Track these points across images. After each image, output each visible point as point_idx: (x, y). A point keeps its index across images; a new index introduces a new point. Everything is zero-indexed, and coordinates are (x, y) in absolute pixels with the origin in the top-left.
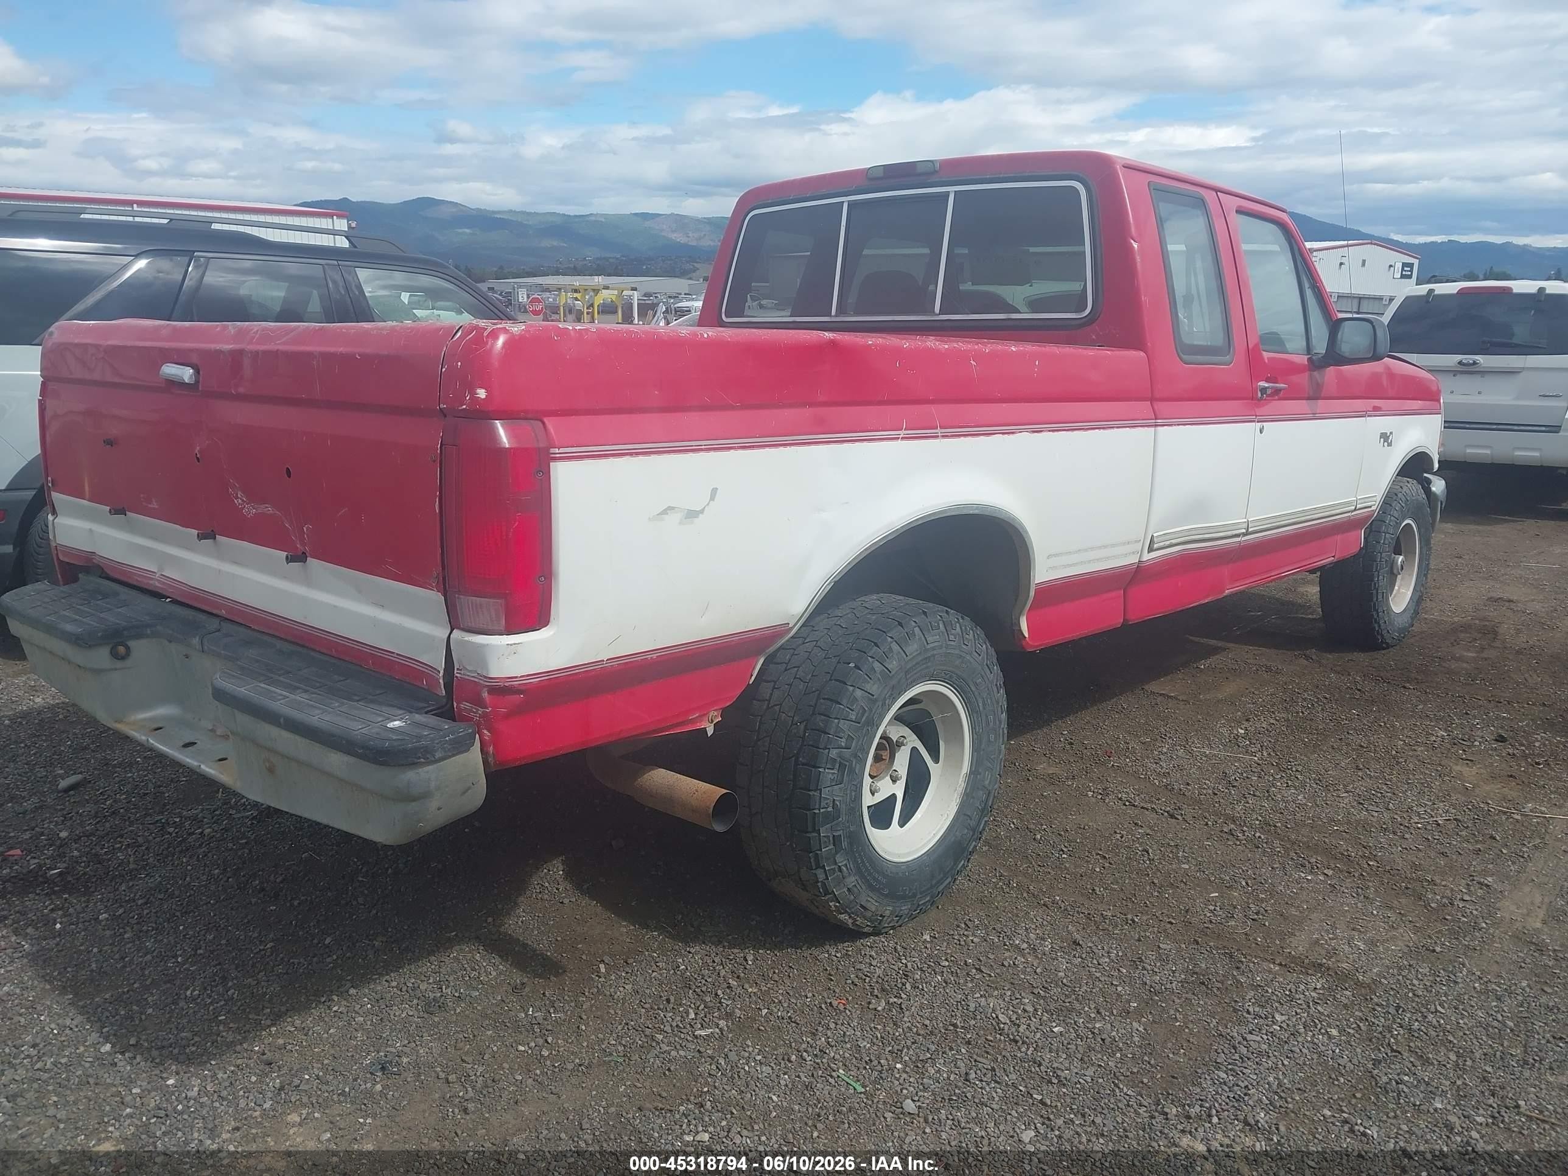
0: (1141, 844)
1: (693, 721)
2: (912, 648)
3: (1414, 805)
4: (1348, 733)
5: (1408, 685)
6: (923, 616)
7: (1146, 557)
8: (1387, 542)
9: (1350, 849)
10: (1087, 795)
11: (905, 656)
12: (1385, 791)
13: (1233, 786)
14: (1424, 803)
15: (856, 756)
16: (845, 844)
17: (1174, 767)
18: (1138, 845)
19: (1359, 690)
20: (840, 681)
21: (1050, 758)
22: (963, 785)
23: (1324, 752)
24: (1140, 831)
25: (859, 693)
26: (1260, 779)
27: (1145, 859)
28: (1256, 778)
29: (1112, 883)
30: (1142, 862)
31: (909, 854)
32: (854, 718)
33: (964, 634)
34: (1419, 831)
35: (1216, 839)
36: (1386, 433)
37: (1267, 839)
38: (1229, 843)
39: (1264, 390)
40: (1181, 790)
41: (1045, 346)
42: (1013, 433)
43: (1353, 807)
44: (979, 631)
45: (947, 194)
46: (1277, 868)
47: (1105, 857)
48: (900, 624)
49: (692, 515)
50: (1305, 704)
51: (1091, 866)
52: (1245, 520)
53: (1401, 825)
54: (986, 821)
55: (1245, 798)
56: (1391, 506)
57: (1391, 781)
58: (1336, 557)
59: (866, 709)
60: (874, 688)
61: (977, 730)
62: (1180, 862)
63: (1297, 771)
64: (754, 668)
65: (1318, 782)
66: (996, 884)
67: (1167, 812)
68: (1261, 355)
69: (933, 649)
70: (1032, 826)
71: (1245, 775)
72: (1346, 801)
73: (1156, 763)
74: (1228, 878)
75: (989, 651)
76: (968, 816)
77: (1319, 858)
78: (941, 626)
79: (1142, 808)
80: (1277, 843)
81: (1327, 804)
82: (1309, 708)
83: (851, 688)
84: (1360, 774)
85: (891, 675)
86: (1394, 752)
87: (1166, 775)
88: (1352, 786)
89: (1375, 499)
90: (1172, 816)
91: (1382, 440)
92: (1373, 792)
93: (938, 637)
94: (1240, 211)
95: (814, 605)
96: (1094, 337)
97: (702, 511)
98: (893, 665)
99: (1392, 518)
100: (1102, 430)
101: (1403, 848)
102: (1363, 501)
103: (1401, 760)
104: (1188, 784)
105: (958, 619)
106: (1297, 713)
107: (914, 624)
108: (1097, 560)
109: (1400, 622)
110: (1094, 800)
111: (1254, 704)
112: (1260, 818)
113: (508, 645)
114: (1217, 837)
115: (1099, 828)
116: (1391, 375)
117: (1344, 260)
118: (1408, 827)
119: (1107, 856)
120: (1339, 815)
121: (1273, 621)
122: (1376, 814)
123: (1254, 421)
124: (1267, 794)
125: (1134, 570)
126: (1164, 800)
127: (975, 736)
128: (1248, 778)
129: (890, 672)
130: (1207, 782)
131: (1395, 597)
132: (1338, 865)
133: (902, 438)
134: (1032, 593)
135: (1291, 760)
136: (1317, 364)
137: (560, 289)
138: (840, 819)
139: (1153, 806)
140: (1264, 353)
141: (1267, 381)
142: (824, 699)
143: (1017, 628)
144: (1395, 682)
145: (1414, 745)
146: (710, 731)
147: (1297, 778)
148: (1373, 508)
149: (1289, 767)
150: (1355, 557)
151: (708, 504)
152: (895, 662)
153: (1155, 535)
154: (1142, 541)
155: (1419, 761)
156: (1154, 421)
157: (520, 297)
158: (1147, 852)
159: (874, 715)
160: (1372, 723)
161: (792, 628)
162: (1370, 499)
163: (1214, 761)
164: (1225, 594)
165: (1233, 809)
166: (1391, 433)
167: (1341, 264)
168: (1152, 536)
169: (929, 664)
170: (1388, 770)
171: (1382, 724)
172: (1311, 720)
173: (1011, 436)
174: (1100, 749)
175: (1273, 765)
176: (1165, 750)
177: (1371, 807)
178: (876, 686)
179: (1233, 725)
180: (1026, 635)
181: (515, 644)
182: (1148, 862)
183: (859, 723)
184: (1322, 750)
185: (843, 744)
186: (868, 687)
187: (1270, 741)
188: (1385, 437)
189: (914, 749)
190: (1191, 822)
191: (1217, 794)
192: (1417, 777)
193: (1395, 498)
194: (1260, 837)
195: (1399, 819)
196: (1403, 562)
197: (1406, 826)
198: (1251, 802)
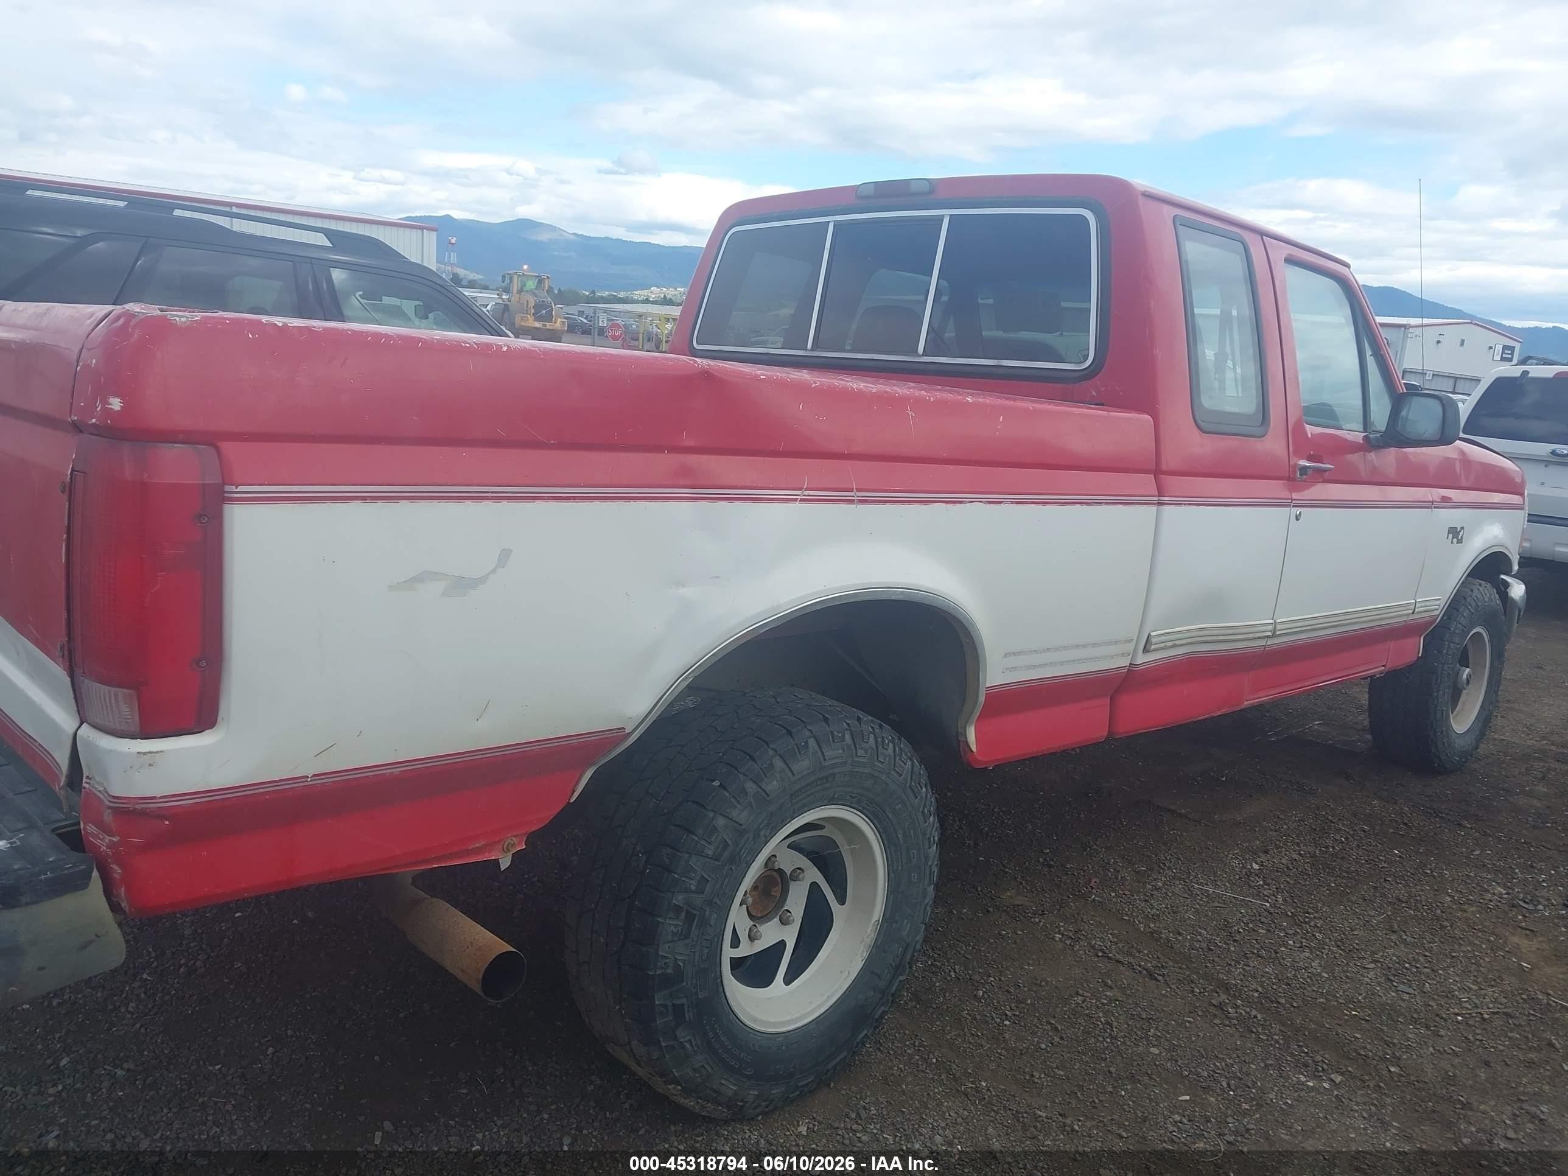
0: (1105, 1014)
1: (478, 851)
2: (802, 765)
3: (1455, 988)
4: (1385, 880)
5: (1465, 823)
6: (824, 724)
7: (1141, 659)
8: (1450, 652)
9: (1368, 1046)
10: (1053, 938)
11: (790, 775)
12: (1421, 964)
13: (1235, 941)
14: (1469, 987)
15: (710, 903)
16: (689, 1016)
17: (1167, 908)
18: (1101, 1015)
19: (1405, 824)
20: (697, 803)
21: (1021, 883)
22: (873, 936)
23: (1354, 903)
24: (1108, 993)
25: (721, 822)
26: (1269, 934)
27: (1107, 1035)
28: (1264, 932)
29: (1057, 1067)
30: (1101, 1039)
31: (789, 1022)
32: (710, 853)
33: (880, 748)
34: (1459, 1026)
35: (1200, 1013)
36: (1457, 528)
37: (1265, 1021)
38: (1217, 1021)
39: (1304, 469)
40: (1169, 941)
41: (1014, 400)
42: (961, 502)
43: (1379, 984)
44: (904, 744)
45: (941, 219)
46: (1271, 1065)
47: (1056, 1029)
48: (790, 733)
49: (461, 585)
50: (1338, 837)
51: (1036, 1040)
52: (1271, 621)
53: (1437, 1015)
54: (900, 981)
55: (1247, 958)
56: (1458, 610)
57: (1430, 952)
58: (1388, 667)
59: (729, 842)
60: (742, 815)
61: (895, 868)
62: (1149, 1044)
63: (1316, 926)
64: (577, 783)
65: (1340, 944)
66: (911, 1056)
67: (1146, 970)
68: (1304, 428)
69: (834, 766)
70: (976, 977)
71: (1251, 925)
72: (1371, 974)
73: (1146, 901)
74: (1205, 1074)
75: (915, 769)
76: (877, 975)
77: (1327, 1056)
78: (848, 737)
79: (1118, 961)
80: (1276, 1027)
81: (1347, 977)
82: (1342, 842)
83: (711, 814)
84: (1394, 937)
85: (768, 799)
86: (1439, 911)
87: (1155, 918)
88: (1381, 954)
89: (1438, 602)
90: (1151, 976)
91: (1450, 536)
92: (1407, 965)
93: (841, 751)
94: (1290, 261)
95: (659, 709)
96: (1094, 393)
97: (483, 580)
98: (772, 786)
99: (1459, 625)
100: (1084, 506)
101: (1435, 1050)
102: (1423, 604)
103: (1446, 923)
104: (1179, 934)
105: (872, 728)
106: (1327, 847)
107: (808, 733)
108: (1074, 661)
109: (1459, 744)
110: (1060, 945)
111: (1276, 831)
112: (1260, 989)
113: (138, 753)
114: (1203, 1011)
115: (1059, 986)
116: (1465, 460)
117: (1441, 338)
118: (1445, 1020)
119: (1059, 1027)
120: (1361, 994)
121: (1316, 727)
122: (1406, 997)
123: (1290, 505)
124: (1274, 955)
125: (1124, 675)
126: (1146, 952)
127: (892, 875)
128: (1254, 930)
129: (768, 795)
130: (1203, 932)
131: (1457, 715)
132: (1350, 1069)
133: (801, 500)
134: (982, 699)
135: (1310, 910)
136: (1373, 443)
137: (641, 316)
138: (684, 984)
139: (1131, 960)
140: (1307, 427)
141: (1309, 459)
142: (675, 825)
143: (961, 739)
144: (1450, 817)
145: (1464, 904)
146: (505, 863)
147: (1314, 935)
148: (1437, 613)
149: (1307, 920)
150: (1410, 668)
151: (494, 571)
152: (775, 783)
153: (1153, 634)
154: (1135, 641)
155: (1469, 926)
156: (1156, 499)
157: (601, 320)
158: (1111, 1025)
159: (741, 850)
160: (1417, 869)
161: (629, 735)
162: (1432, 603)
163: (1217, 904)
164: (1243, 707)
165: (1229, 972)
166: (1462, 528)
167: (1438, 342)
168: (1149, 635)
169: (827, 785)
170: (1428, 936)
171: (1428, 871)
172: (1343, 858)
173: (958, 507)
174: (1084, 876)
175: (1287, 915)
176: (1160, 884)
177: (1401, 987)
178: (745, 813)
179: (1247, 856)
180: (974, 748)
181: (150, 752)
182: (1109, 1040)
183: (718, 861)
184: (1349, 900)
185: (693, 888)
186: (734, 814)
187: (1288, 883)
188: (1455, 533)
189: (814, 886)
190: (1173, 986)
191: (1212, 950)
192: (1463, 948)
193: (1463, 602)
194: (1255, 1017)
195: (1435, 1007)
196: (1469, 675)
197: (1442, 1018)
198: (1252, 964)
